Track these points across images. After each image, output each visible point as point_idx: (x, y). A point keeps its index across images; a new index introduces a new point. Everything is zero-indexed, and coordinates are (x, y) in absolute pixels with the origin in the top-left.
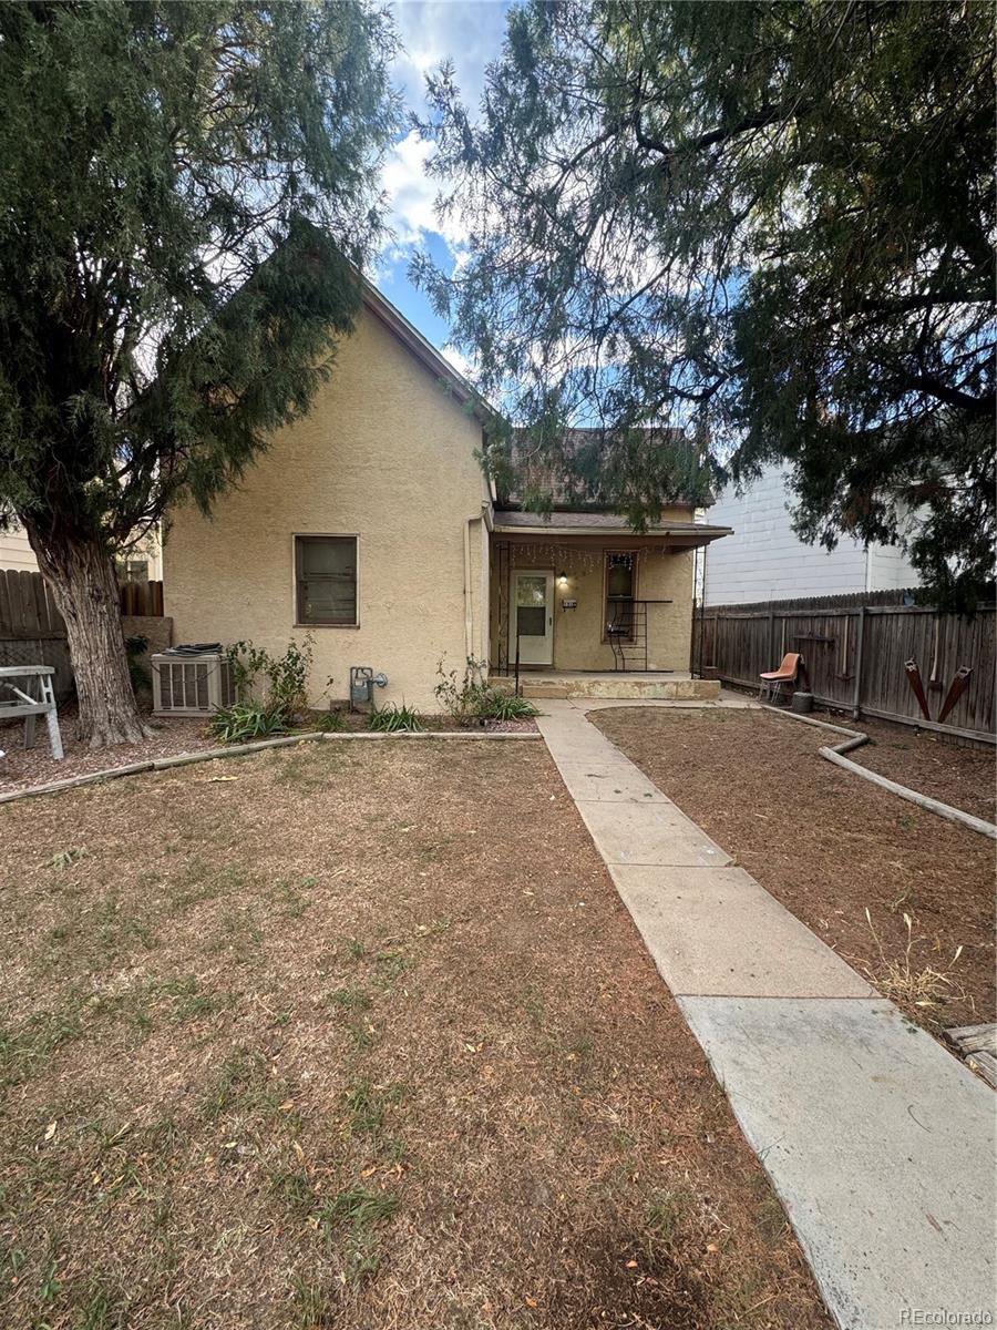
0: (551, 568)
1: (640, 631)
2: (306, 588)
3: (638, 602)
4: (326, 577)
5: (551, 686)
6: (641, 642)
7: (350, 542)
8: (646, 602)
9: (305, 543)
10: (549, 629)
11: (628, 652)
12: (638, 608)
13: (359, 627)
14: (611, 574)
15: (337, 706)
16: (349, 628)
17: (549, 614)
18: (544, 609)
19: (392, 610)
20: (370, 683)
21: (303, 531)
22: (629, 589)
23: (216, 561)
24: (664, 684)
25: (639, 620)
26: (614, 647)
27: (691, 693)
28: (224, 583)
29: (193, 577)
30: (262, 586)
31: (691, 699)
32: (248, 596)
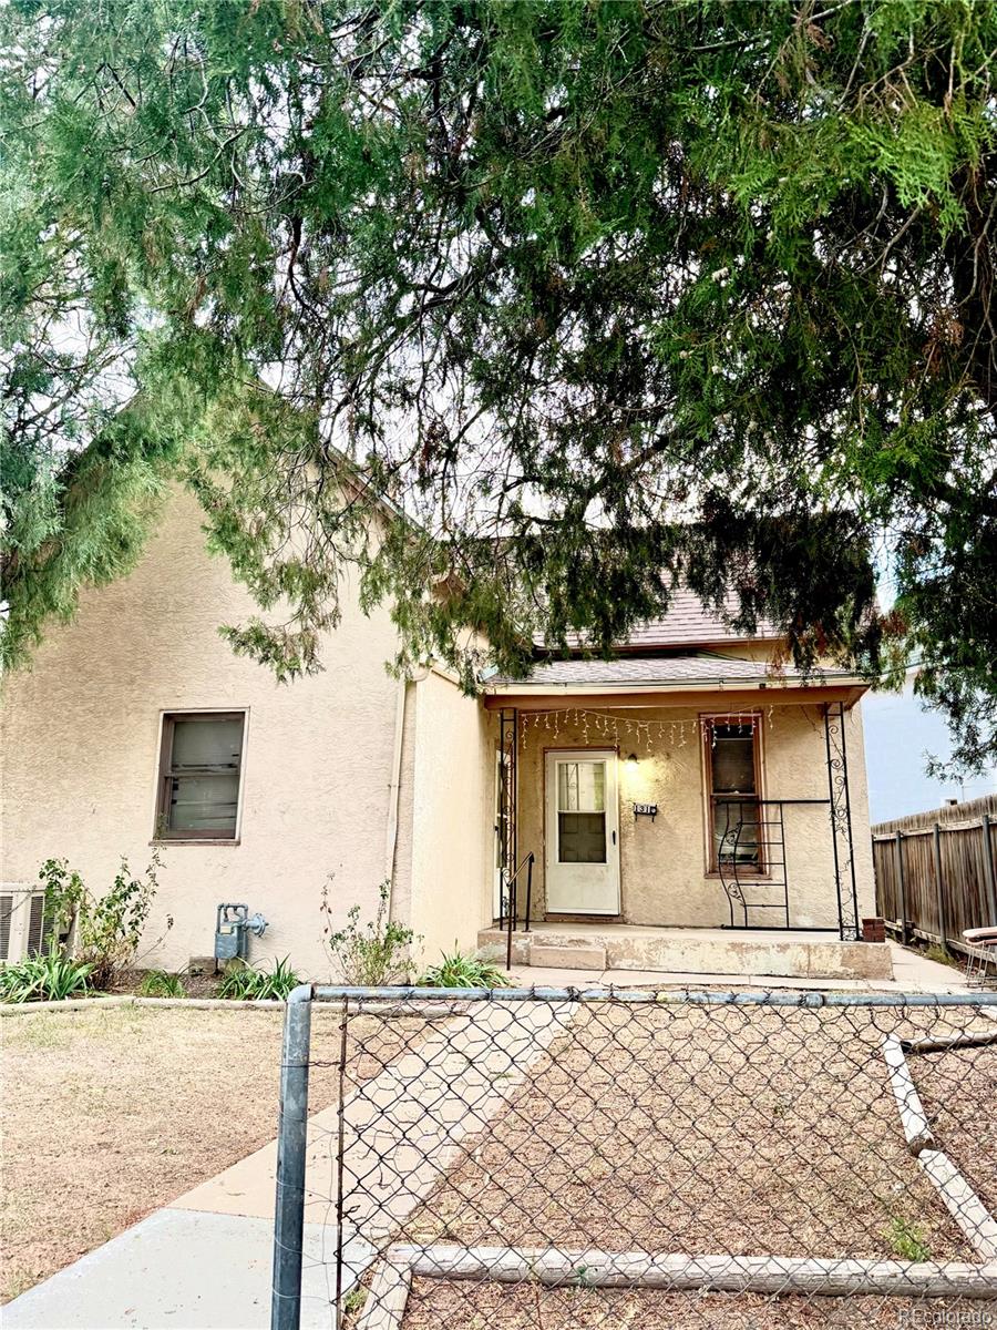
0: (611, 748)
1: (774, 854)
2: (175, 787)
3: (767, 802)
4: (202, 772)
5: (585, 948)
6: (778, 875)
7: (235, 719)
8: (781, 803)
9: (175, 723)
10: (612, 850)
11: (755, 892)
12: (769, 813)
13: (239, 843)
14: (714, 758)
15: (197, 968)
16: (226, 844)
17: (611, 825)
18: (602, 816)
19: (286, 816)
20: (243, 929)
21: (174, 706)
22: (750, 784)
23: (59, 752)
24: (784, 948)
25: (772, 834)
26: (728, 882)
27: (835, 965)
28: (65, 783)
29: (27, 775)
30: (114, 786)
31: (836, 976)
32: (94, 800)
